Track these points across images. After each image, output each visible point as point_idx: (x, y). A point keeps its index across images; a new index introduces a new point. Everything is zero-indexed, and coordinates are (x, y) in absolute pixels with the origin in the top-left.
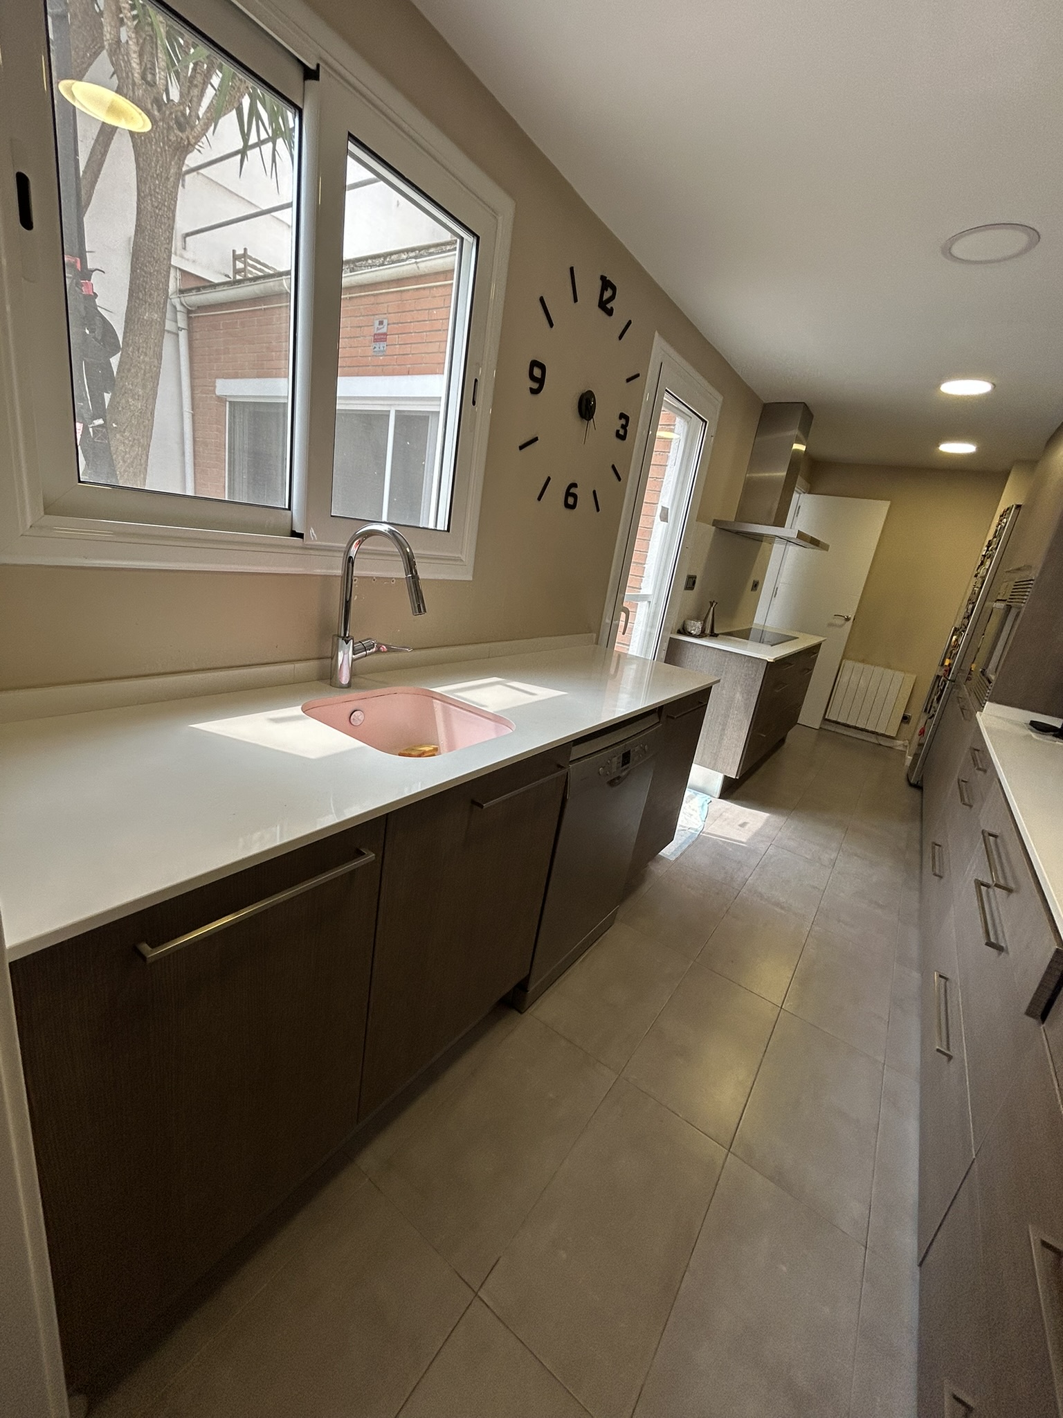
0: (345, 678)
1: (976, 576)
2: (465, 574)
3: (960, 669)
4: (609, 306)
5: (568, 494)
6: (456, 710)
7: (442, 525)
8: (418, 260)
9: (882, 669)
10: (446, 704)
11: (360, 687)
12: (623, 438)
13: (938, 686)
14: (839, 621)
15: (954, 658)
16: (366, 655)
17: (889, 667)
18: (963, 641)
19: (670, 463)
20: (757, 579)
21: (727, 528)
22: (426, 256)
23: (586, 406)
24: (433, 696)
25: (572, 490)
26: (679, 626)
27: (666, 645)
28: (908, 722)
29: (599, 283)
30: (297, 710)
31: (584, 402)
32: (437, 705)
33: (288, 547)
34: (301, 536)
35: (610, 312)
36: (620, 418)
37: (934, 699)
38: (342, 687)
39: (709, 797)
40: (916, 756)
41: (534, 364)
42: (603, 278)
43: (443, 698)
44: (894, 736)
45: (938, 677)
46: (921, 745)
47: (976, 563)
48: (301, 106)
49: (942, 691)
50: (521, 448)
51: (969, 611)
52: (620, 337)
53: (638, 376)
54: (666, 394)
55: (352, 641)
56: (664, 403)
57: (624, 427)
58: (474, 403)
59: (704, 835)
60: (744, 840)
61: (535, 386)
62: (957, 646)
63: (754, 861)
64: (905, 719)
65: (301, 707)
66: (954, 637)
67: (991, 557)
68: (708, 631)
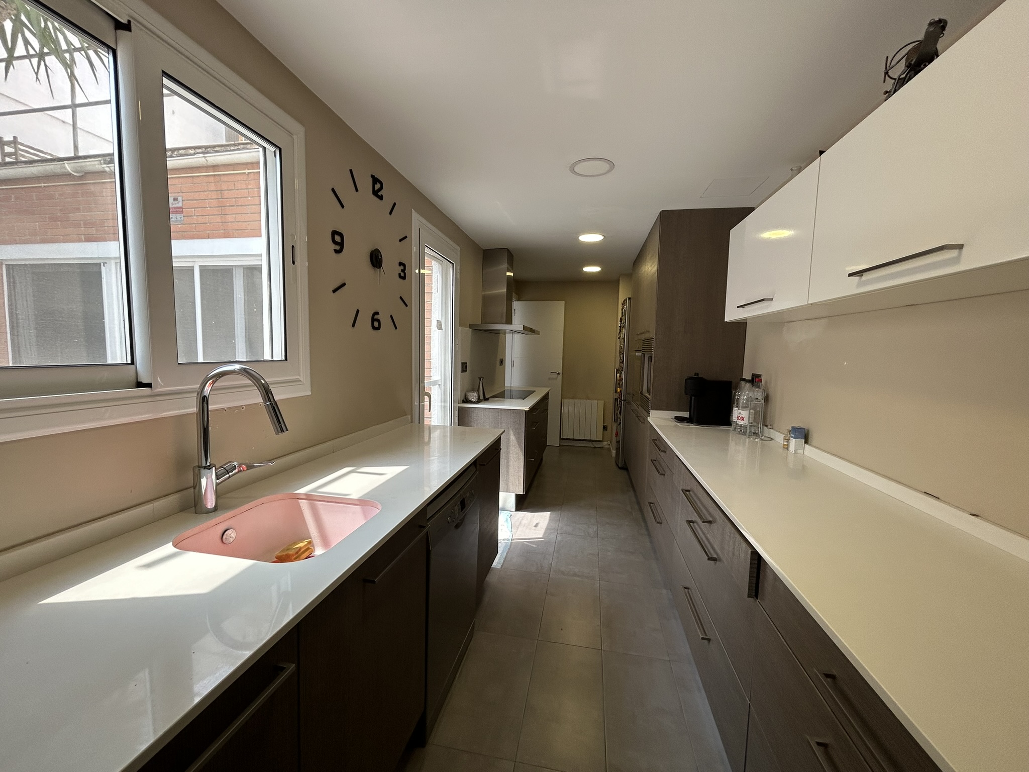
0: (210, 503)
1: (619, 338)
2: (305, 390)
3: (627, 393)
4: (380, 194)
5: (373, 320)
6: (323, 504)
7: (279, 355)
8: (205, 155)
9: (585, 400)
10: (311, 502)
11: (228, 508)
12: (404, 278)
13: (618, 405)
14: (555, 376)
15: (621, 387)
16: (229, 477)
17: (588, 398)
18: (623, 376)
19: (433, 291)
20: (501, 357)
21: (478, 329)
22: (212, 153)
23: (376, 259)
24: (298, 497)
25: (376, 317)
26: (463, 398)
27: (457, 413)
28: (606, 430)
29: (371, 179)
30: (168, 548)
31: (374, 257)
32: (304, 504)
33: (135, 397)
34: (149, 385)
35: (381, 198)
36: (400, 265)
37: (617, 413)
38: (209, 512)
39: (509, 512)
40: (617, 449)
41: (334, 233)
42: (373, 176)
43: (308, 497)
44: (601, 440)
45: (616, 400)
46: (618, 442)
47: (617, 330)
48: (115, 48)
49: (621, 407)
50: (334, 291)
51: (622, 359)
52: (391, 213)
53: (406, 237)
54: (426, 248)
55: (214, 468)
56: (426, 254)
57: (403, 271)
58: (294, 263)
59: (514, 541)
60: (541, 536)
61: (338, 248)
62: (621, 380)
63: (551, 549)
64: (605, 428)
65: (171, 543)
66: (618, 375)
67: (624, 327)
68: (482, 398)
